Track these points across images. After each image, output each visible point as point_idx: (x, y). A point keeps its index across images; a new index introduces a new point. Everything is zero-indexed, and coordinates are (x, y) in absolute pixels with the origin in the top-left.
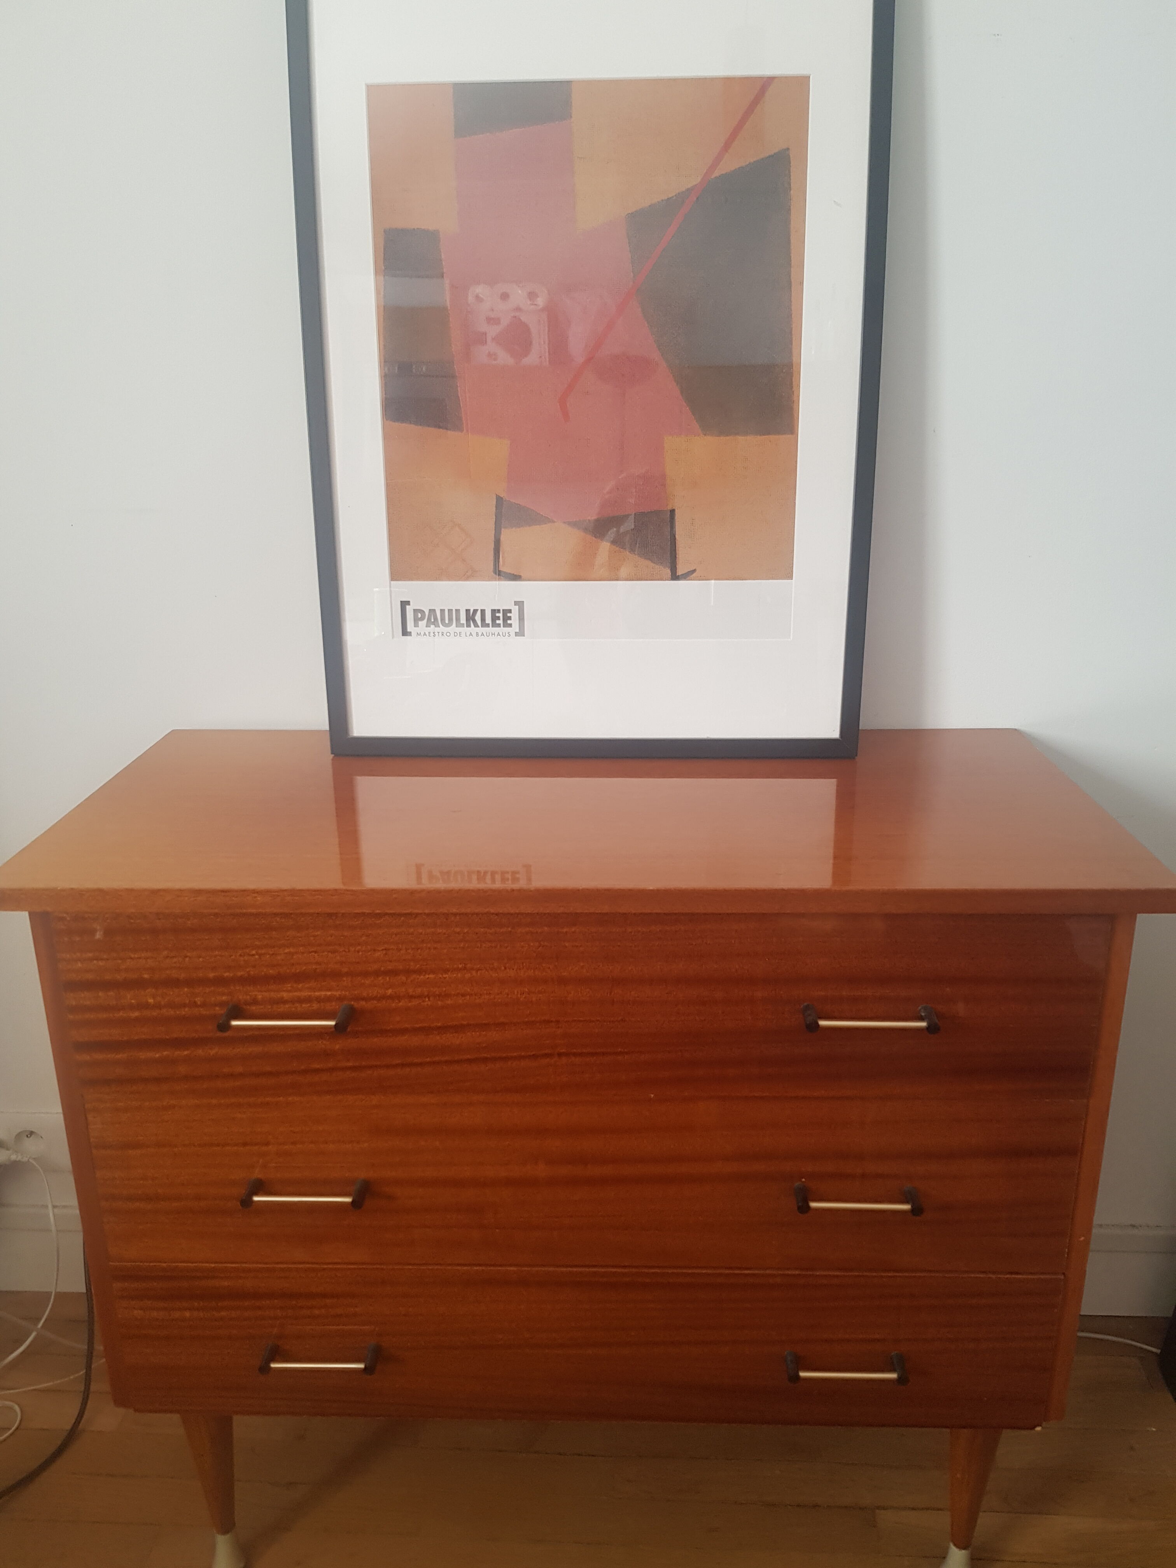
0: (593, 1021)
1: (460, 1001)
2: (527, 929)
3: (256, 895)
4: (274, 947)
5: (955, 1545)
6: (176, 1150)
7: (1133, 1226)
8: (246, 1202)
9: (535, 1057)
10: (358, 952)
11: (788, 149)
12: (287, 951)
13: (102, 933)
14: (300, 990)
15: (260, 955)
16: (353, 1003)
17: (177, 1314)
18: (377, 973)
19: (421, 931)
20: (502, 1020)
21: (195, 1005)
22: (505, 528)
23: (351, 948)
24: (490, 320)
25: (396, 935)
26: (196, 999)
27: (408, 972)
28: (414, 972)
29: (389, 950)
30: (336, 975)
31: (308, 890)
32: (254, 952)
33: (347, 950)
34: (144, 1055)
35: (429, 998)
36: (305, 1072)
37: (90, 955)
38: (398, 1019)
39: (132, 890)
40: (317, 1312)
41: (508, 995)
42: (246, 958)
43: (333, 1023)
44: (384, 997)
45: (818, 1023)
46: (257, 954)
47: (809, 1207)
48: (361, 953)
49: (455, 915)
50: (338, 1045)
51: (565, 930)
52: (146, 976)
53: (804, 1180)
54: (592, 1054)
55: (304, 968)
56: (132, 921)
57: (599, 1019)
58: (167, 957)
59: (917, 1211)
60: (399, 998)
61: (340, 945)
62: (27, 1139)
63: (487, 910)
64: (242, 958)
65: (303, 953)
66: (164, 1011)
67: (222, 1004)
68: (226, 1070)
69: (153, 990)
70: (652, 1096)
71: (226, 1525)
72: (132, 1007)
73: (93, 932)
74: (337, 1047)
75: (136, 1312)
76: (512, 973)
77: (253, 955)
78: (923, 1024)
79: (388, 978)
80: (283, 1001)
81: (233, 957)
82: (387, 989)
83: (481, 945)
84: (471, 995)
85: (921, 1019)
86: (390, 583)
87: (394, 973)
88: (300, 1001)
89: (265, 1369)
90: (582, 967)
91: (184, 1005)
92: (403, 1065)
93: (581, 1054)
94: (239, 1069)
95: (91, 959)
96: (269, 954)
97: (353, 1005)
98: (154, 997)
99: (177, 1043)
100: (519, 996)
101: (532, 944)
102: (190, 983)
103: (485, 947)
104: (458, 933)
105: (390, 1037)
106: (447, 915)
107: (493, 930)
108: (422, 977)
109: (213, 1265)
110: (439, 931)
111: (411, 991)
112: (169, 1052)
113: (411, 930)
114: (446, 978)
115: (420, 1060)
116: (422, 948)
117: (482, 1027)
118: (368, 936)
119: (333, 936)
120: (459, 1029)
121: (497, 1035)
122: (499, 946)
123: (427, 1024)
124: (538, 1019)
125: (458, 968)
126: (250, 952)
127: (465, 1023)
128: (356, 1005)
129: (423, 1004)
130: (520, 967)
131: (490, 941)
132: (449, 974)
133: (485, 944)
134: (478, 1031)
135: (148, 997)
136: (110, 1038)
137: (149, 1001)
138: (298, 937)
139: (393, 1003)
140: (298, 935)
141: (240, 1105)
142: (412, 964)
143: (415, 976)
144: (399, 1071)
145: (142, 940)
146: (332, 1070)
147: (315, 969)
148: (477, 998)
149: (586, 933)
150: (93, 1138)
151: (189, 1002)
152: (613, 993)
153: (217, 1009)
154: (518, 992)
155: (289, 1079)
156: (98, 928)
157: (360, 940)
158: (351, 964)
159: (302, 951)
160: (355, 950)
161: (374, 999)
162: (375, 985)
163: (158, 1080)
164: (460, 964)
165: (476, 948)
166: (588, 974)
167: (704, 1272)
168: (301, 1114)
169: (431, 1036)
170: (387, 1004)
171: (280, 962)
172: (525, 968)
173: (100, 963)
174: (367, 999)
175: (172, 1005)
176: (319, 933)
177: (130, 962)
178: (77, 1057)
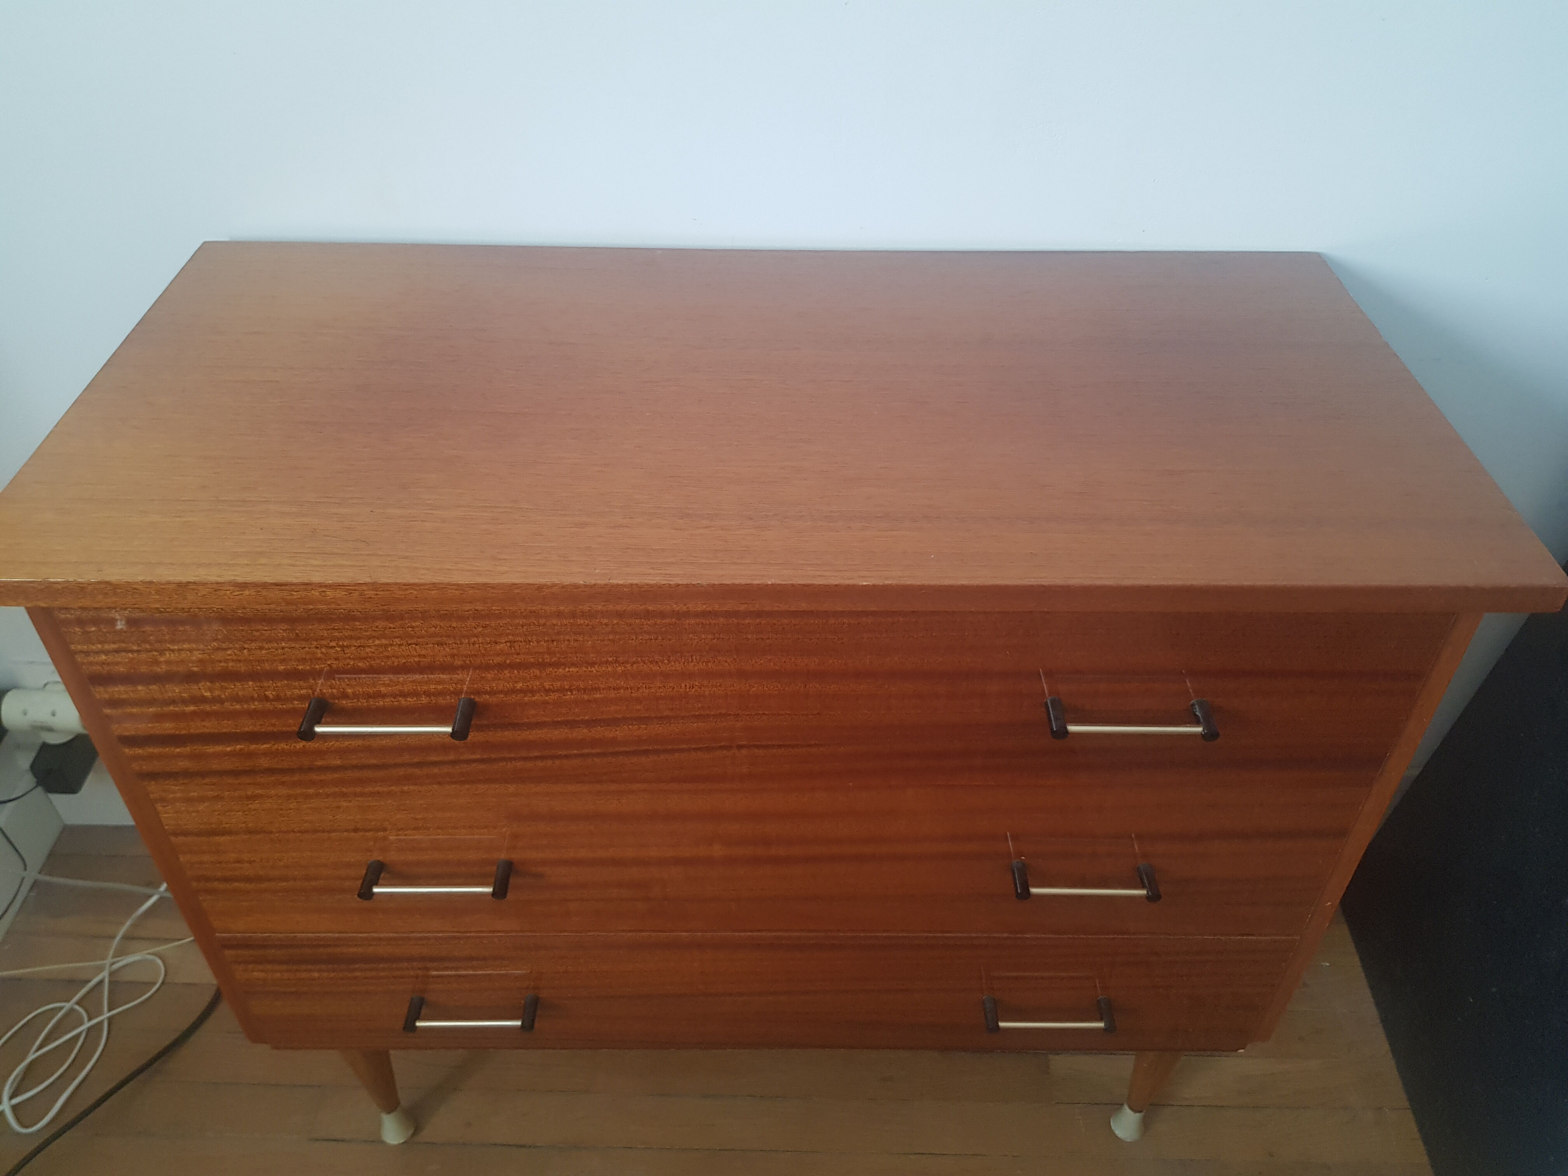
0: (782, 715)
1: (612, 694)
2: (698, 621)
4: (358, 638)
6: (272, 836)
8: (365, 894)
9: (708, 749)
10: (474, 643)
12: (377, 642)
13: (123, 622)
15: (343, 646)
16: (472, 697)
17: (304, 975)
18: (501, 667)
19: (555, 622)
20: (666, 713)
21: (267, 698)
23: (463, 640)
25: (522, 626)
26: (267, 693)
27: (542, 665)
28: (551, 665)
29: (514, 642)
30: (449, 668)
31: (396, 584)
32: (333, 644)
33: (459, 642)
34: (211, 749)
35: (571, 692)
36: (419, 765)
37: (114, 646)
39: (151, 583)
41: (673, 688)
42: (324, 650)
43: (448, 729)
44: (514, 691)
46: (338, 646)
47: (1028, 892)
48: (477, 646)
51: (747, 621)
52: (195, 669)
53: (1023, 858)
54: (780, 746)
55: (404, 660)
57: (789, 712)
58: (218, 649)
59: (1153, 895)
60: (532, 692)
61: (448, 636)
64: (319, 651)
65: (400, 645)
66: (227, 704)
67: (301, 698)
68: (319, 763)
69: (208, 684)
70: (851, 784)
72: (184, 702)
73: (112, 622)
75: (256, 974)
76: (678, 667)
77: (333, 647)
78: (1199, 730)
79: (516, 672)
81: (307, 649)
82: (516, 682)
83: (636, 638)
84: (626, 689)
87: (526, 666)
89: (410, 1027)
90: (770, 660)
91: (253, 699)
92: (542, 758)
93: (766, 747)
94: (338, 762)
95: (117, 651)
96: (355, 646)
97: (473, 699)
98: (210, 690)
99: (254, 737)
100: (688, 690)
102: (253, 676)
103: (642, 639)
104: (606, 625)
105: (524, 730)
108: (560, 670)
109: (337, 935)
110: (581, 621)
111: (547, 685)
112: (243, 746)
113: (542, 621)
114: (592, 671)
115: (564, 753)
116: (558, 641)
117: (642, 720)
118: (485, 627)
119: (439, 627)
120: (613, 722)
121: (661, 728)
122: (660, 638)
123: (570, 718)
124: (712, 713)
125: (607, 662)
126: (328, 644)
127: (620, 716)
128: (477, 699)
129: (564, 697)
130: (688, 660)
131: (648, 633)
132: (596, 668)
133: (642, 636)
134: (636, 725)
135: (203, 691)
136: (163, 732)
137: (206, 694)
138: (390, 628)
139: (525, 697)
140: (392, 626)
141: (344, 795)
142: (546, 656)
143: (551, 669)
144: (539, 764)
145: (180, 631)
146: (454, 763)
147: (419, 661)
148: (633, 691)
149: (774, 624)
150: (167, 825)
151: (258, 696)
152: (808, 687)
153: (296, 702)
154: (686, 686)
155: (401, 772)
156: (118, 617)
157: (475, 631)
158: (466, 657)
159: (399, 643)
160: (469, 642)
161: (501, 692)
162: (500, 679)
163: (235, 773)
164: (610, 657)
165: (630, 642)
166: (777, 668)
167: (900, 935)
168: (421, 802)
169: (577, 730)
170: (517, 698)
171: (370, 655)
172: (695, 661)
173: (130, 655)
174: (492, 693)
175: (236, 699)
176: (417, 624)
177: (170, 654)
178: (127, 750)
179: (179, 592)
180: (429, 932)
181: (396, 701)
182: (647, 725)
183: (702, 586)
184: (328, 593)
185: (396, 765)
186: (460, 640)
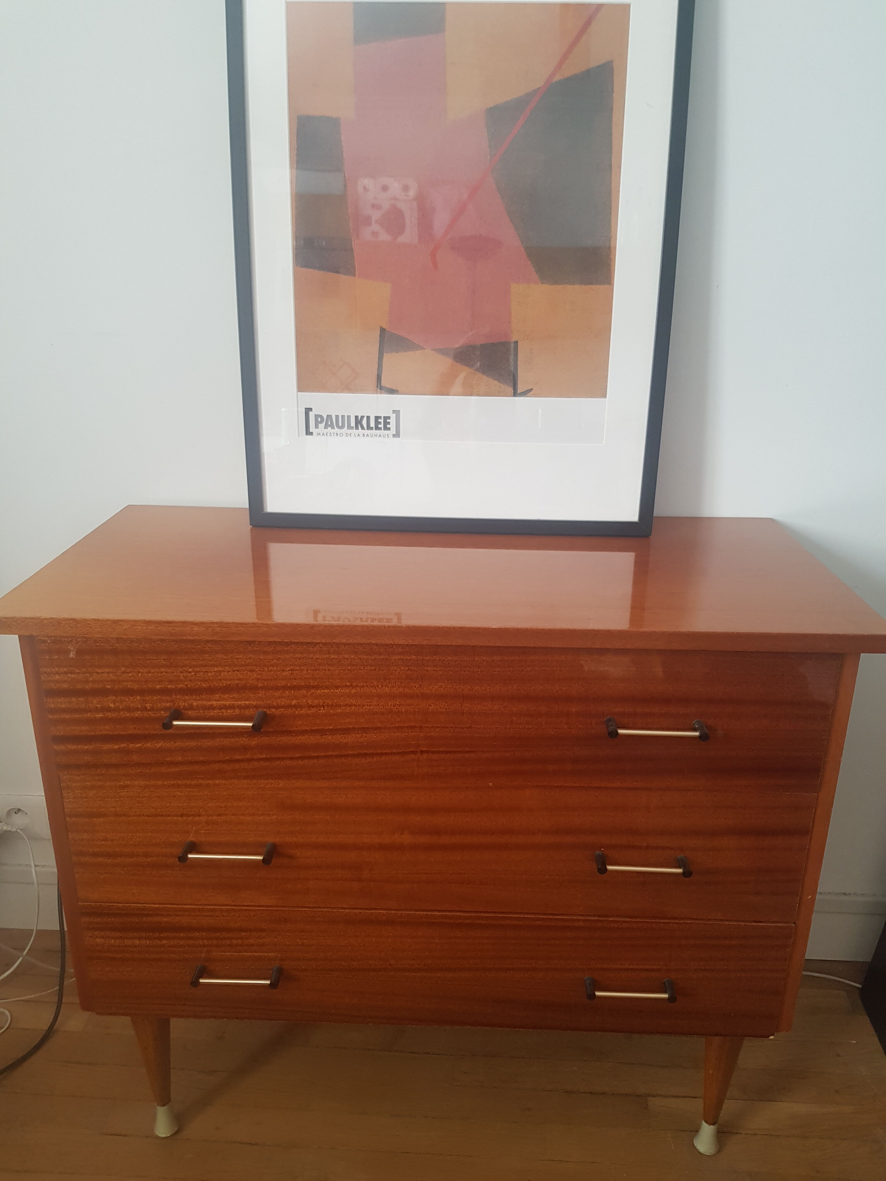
0: (448, 728)
1: (348, 710)
2: (399, 656)
3: (193, 626)
4: (206, 666)
5: (706, 1122)
6: (130, 819)
7: (845, 894)
8: (183, 858)
9: (403, 754)
10: (271, 671)
11: (612, 61)
12: (216, 669)
13: (74, 653)
14: (226, 700)
15: (196, 672)
16: (266, 710)
17: (129, 942)
18: (285, 688)
19: (318, 656)
20: (379, 725)
21: (146, 709)
22: (387, 352)
23: (265, 668)
24: (373, 206)
25: (300, 659)
26: (146, 705)
28: (313, 687)
29: (294, 670)
30: (254, 689)
31: (233, 623)
32: (190, 670)
33: (262, 670)
34: (107, 747)
35: (324, 708)
36: (229, 761)
37: (65, 669)
38: (300, 722)
39: (98, 620)
40: (234, 941)
41: (384, 706)
42: (185, 674)
43: (250, 724)
44: (290, 706)
45: (617, 731)
46: (193, 671)
47: (606, 869)
48: (272, 672)
49: (345, 644)
50: (254, 742)
51: (428, 658)
52: (108, 686)
53: (603, 849)
54: (447, 752)
55: (229, 683)
56: (98, 644)
57: (452, 726)
58: (124, 672)
59: (687, 874)
60: (301, 707)
61: (256, 666)
62: (16, 814)
63: (369, 641)
64: (181, 675)
65: (229, 671)
66: (122, 713)
67: (166, 709)
68: (169, 759)
69: (114, 697)
70: (491, 784)
71: (165, 1100)
72: (97, 710)
73: (68, 652)
74: (254, 743)
75: (97, 940)
76: (387, 690)
77: (191, 672)
78: (697, 734)
79: (293, 692)
80: (212, 708)
81: (175, 674)
82: (292, 700)
83: (364, 669)
84: (356, 706)
85: (695, 730)
86: (297, 394)
87: (299, 688)
88: (226, 707)
89: (195, 983)
90: (441, 686)
91: (137, 709)
92: (302, 758)
93: (438, 752)
94: (179, 758)
95: (66, 673)
96: (202, 672)
97: (265, 712)
98: (114, 702)
99: (133, 738)
100: (392, 707)
101: (402, 669)
102: (141, 692)
103: (367, 670)
104: (347, 659)
105: (294, 736)
106: (338, 645)
107: (373, 657)
108: (319, 691)
109: (157, 906)
110: (333, 657)
111: (310, 702)
112: (125, 745)
113: (311, 656)
114: (337, 692)
115: (316, 754)
116: (319, 670)
117: (365, 730)
118: (278, 659)
119: (252, 659)
120: (346, 731)
121: (375, 736)
122: (377, 669)
123: (322, 728)
124: (406, 725)
125: (346, 686)
126: (188, 670)
127: (351, 727)
128: (268, 712)
129: (319, 712)
130: (393, 685)
131: (371, 666)
132: (340, 690)
133: (367, 667)
134: (360, 733)
135: (110, 703)
136: (80, 733)
137: (111, 705)
138: (225, 659)
139: (297, 711)
140: (225, 657)
141: (179, 786)
142: (311, 681)
143: (313, 691)
144: (300, 762)
145: (105, 659)
146: (249, 760)
147: (238, 683)
148: (360, 708)
149: (444, 660)
150: (67, 808)
151: (141, 707)
152: (463, 707)
153: (163, 712)
154: (391, 704)
155: (216, 766)
156: (72, 649)
157: (272, 662)
158: (265, 680)
159: (228, 670)
160: (268, 670)
161: (282, 707)
162: (283, 697)
163: (116, 766)
164: (348, 682)
165: (360, 671)
166: (445, 692)
167: (526, 916)
168: (225, 793)
169: (324, 736)
170: (292, 712)
171: (211, 678)
172: (397, 686)
173: (73, 676)
174: (277, 707)
175: (128, 709)
176: (241, 656)
177: (96, 675)
178: (55, 747)
179: (112, 627)
180: (216, 905)
181: (221, 713)
182: (367, 734)
183: (403, 627)
184: (195, 629)
185: (215, 762)
186: (263, 669)
